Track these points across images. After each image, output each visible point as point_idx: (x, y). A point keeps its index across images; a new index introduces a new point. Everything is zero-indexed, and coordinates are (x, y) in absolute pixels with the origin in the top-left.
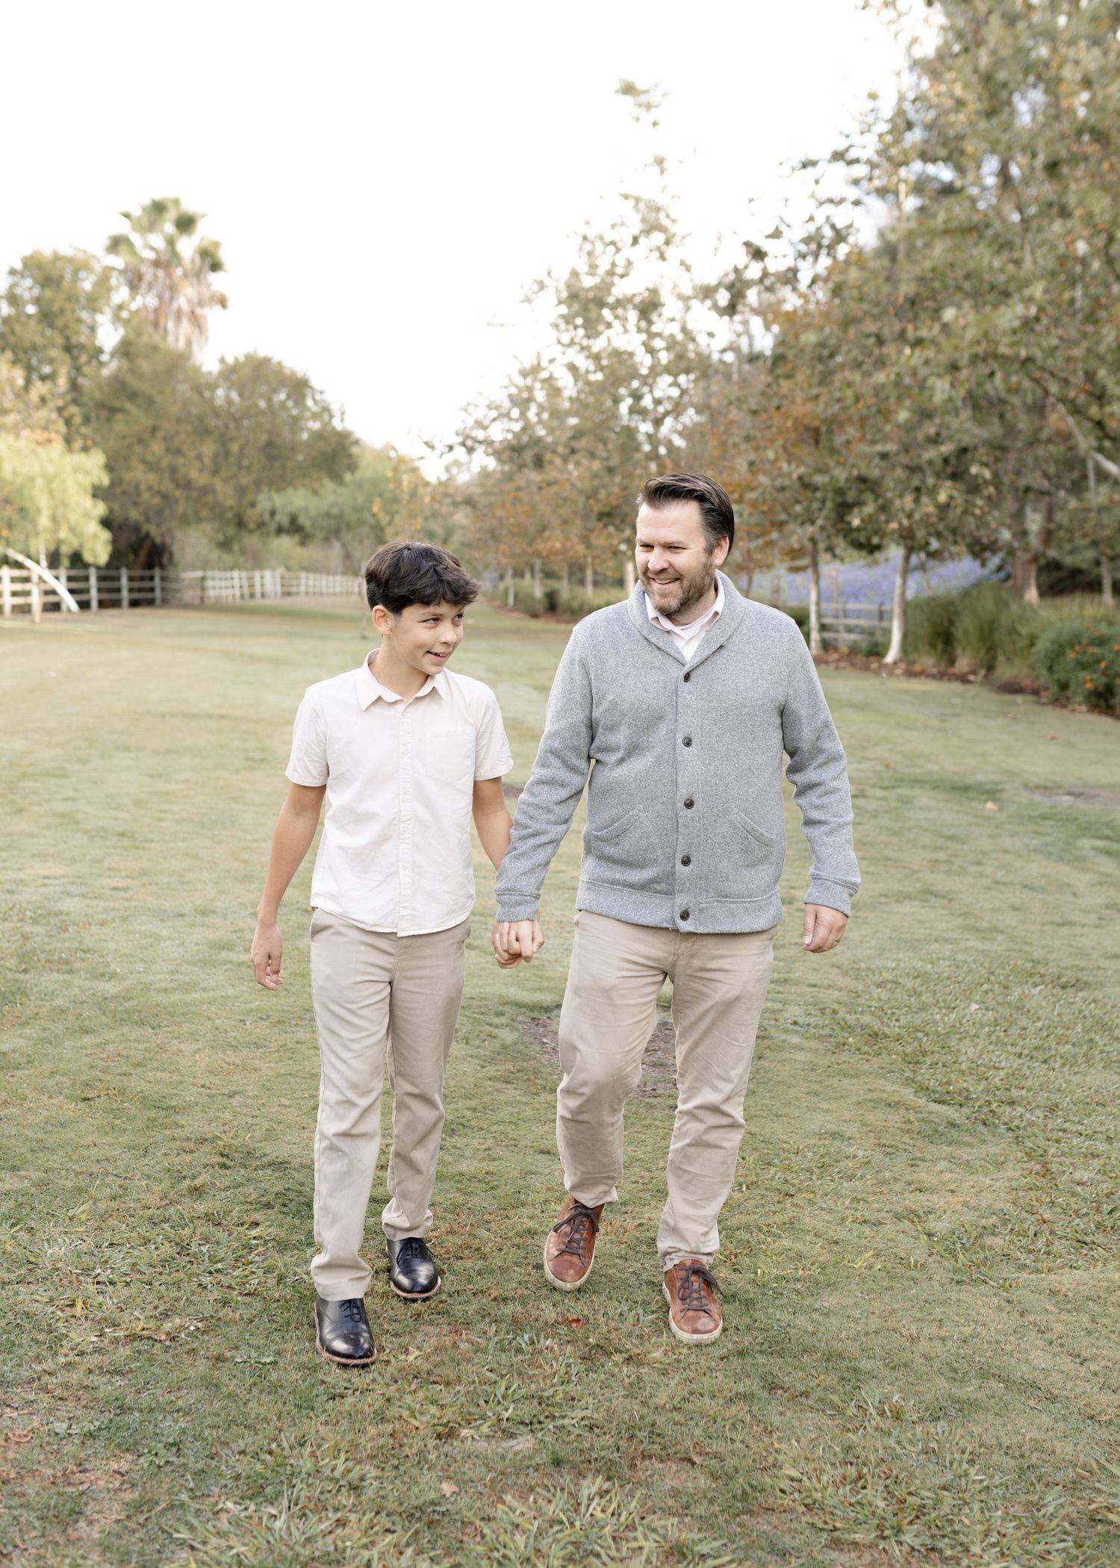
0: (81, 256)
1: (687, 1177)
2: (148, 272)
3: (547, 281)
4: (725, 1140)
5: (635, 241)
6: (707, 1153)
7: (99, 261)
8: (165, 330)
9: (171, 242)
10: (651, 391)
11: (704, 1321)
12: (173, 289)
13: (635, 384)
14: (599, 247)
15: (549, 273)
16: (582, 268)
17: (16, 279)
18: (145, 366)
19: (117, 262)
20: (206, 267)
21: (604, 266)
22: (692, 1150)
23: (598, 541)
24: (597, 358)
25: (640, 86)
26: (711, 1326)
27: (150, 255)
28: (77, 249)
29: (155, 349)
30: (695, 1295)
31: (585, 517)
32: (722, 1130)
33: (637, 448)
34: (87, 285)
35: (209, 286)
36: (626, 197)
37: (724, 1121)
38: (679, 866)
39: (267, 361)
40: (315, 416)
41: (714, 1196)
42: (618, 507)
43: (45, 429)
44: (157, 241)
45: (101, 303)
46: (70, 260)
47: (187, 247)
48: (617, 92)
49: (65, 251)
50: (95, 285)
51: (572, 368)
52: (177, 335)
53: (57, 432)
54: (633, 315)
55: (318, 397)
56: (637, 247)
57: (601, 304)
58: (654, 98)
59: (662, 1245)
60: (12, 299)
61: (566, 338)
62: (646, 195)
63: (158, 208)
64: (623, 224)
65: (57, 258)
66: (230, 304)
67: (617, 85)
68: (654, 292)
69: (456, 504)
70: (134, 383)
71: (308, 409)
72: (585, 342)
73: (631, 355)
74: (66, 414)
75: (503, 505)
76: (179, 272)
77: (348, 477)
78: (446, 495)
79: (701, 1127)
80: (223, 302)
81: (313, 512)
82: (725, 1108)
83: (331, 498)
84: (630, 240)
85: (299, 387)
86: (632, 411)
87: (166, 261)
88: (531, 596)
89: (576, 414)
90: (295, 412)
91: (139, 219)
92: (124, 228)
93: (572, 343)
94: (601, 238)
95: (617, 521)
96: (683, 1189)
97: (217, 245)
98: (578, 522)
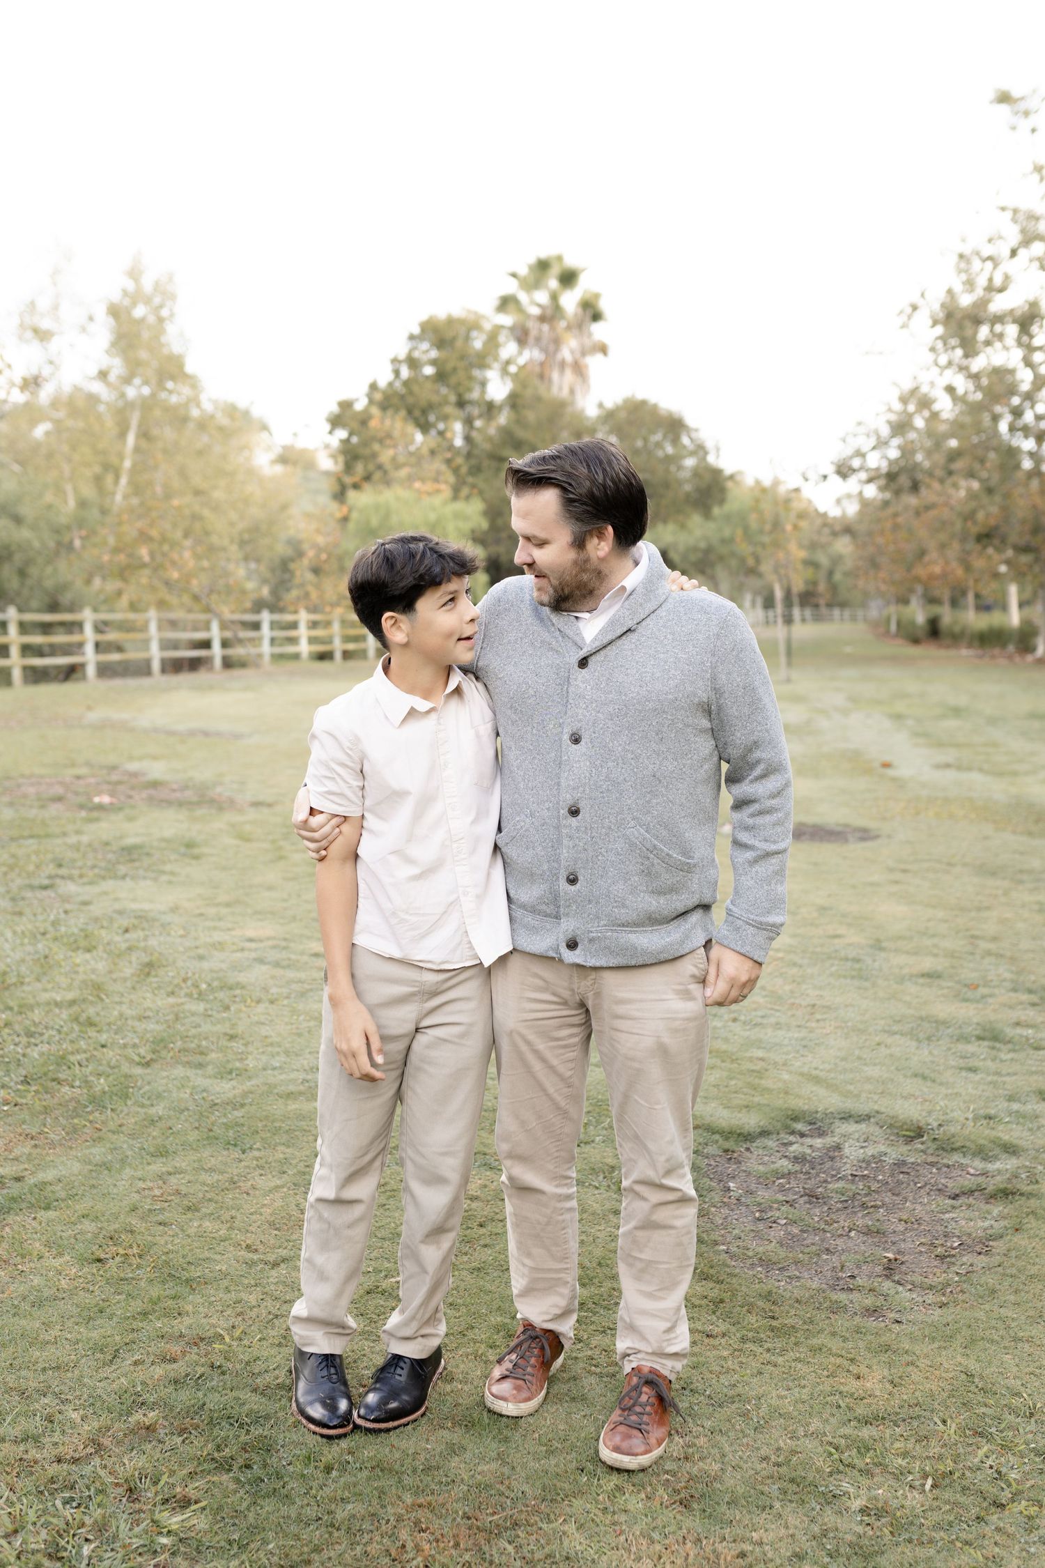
0: (472, 317)
1: (639, 1265)
2: (532, 326)
3: (920, 302)
4: (676, 1217)
5: (1014, 253)
6: (658, 1236)
7: (488, 319)
8: (550, 381)
9: (554, 297)
10: (1032, 407)
11: (637, 1442)
12: (557, 342)
13: (1016, 401)
14: (976, 264)
15: (923, 295)
16: (958, 287)
17: (414, 343)
18: (531, 416)
19: (507, 320)
20: (588, 318)
21: (982, 282)
22: (640, 1234)
23: (979, 563)
24: (975, 377)
25: (1016, 93)
26: (642, 1449)
27: (535, 311)
28: (469, 311)
29: (538, 399)
30: (638, 1409)
31: (963, 540)
32: (671, 1207)
33: (1018, 466)
34: (478, 344)
35: (590, 335)
36: (1003, 209)
37: (671, 1196)
38: (563, 885)
39: (644, 403)
40: (692, 453)
41: (674, 1285)
42: (996, 528)
43: (436, 480)
44: (542, 297)
45: (489, 360)
46: (461, 322)
47: (570, 301)
48: (991, 102)
49: (457, 311)
50: (485, 344)
51: (950, 390)
52: (561, 384)
53: (446, 482)
54: (1012, 330)
55: (694, 435)
56: (1016, 259)
57: (978, 322)
58: (1031, 104)
59: (622, 1345)
60: (413, 363)
61: (943, 360)
62: (1024, 206)
63: (543, 266)
64: (1000, 237)
65: (451, 321)
66: (611, 352)
67: (992, 95)
68: (1034, 305)
69: (835, 534)
70: (521, 434)
71: (685, 447)
72: (965, 362)
73: (1012, 372)
74: (454, 464)
75: (882, 532)
76: (563, 324)
77: (716, 511)
78: (825, 525)
79: (645, 1206)
80: (603, 349)
81: (681, 548)
82: (668, 1182)
83: (698, 533)
84: (1008, 253)
85: (675, 426)
86: (1012, 429)
87: (552, 314)
88: (913, 623)
89: (953, 436)
90: (669, 449)
91: (525, 278)
92: (511, 287)
93: (950, 364)
94: (978, 254)
95: (996, 541)
96: (638, 1278)
97: (597, 296)
98: (956, 545)
